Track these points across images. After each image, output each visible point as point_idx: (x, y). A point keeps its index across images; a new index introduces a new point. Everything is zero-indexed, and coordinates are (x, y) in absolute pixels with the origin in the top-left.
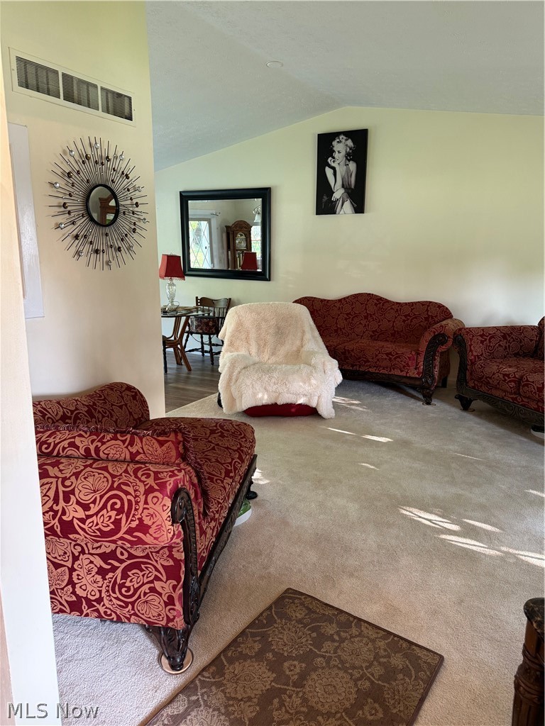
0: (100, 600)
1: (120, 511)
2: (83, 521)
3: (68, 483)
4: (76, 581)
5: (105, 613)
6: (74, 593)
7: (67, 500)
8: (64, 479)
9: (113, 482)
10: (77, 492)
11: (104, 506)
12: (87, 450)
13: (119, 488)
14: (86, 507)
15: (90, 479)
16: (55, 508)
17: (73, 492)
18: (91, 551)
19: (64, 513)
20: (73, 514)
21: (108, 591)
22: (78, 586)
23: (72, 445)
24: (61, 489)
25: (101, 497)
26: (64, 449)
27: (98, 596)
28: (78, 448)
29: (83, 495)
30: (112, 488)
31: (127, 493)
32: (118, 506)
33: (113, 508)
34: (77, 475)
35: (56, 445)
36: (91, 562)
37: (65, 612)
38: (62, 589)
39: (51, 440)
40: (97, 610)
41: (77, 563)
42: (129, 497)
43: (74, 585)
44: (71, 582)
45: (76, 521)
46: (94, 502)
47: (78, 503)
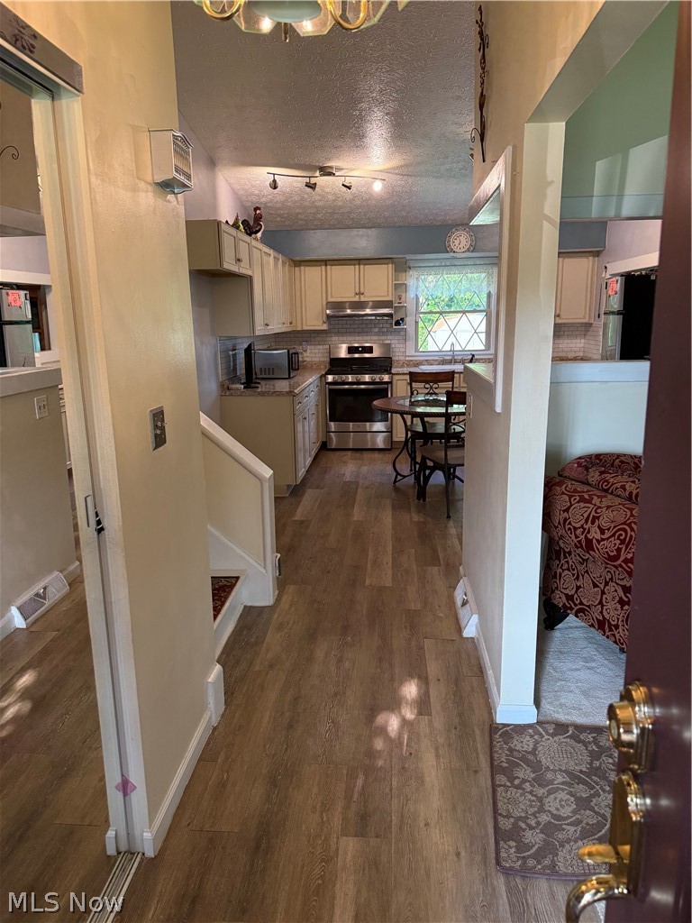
0: (617, 627)
1: (622, 542)
2: (598, 542)
3: (599, 511)
4: (604, 603)
5: (619, 640)
6: (601, 612)
7: (593, 523)
8: (599, 507)
9: (629, 519)
10: (601, 518)
11: (614, 535)
12: (631, 493)
13: (629, 525)
14: (602, 532)
15: (615, 513)
16: (585, 526)
17: (598, 518)
18: (617, 581)
19: (589, 532)
20: (594, 534)
21: (623, 621)
22: (605, 608)
23: (623, 487)
24: (593, 513)
25: (615, 527)
26: (617, 488)
27: (615, 623)
28: (625, 490)
29: (604, 522)
30: (624, 523)
31: (632, 530)
32: (622, 538)
33: (618, 538)
34: (608, 507)
35: (612, 484)
36: (616, 591)
37: (594, 627)
38: (595, 606)
39: (612, 480)
40: (614, 635)
41: (607, 587)
42: (633, 533)
43: (603, 606)
44: (601, 603)
45: (594, 541)
46: (608, 529)
47: (599, 527)
